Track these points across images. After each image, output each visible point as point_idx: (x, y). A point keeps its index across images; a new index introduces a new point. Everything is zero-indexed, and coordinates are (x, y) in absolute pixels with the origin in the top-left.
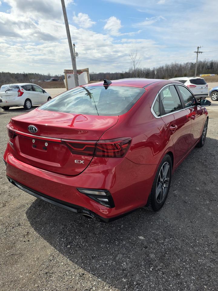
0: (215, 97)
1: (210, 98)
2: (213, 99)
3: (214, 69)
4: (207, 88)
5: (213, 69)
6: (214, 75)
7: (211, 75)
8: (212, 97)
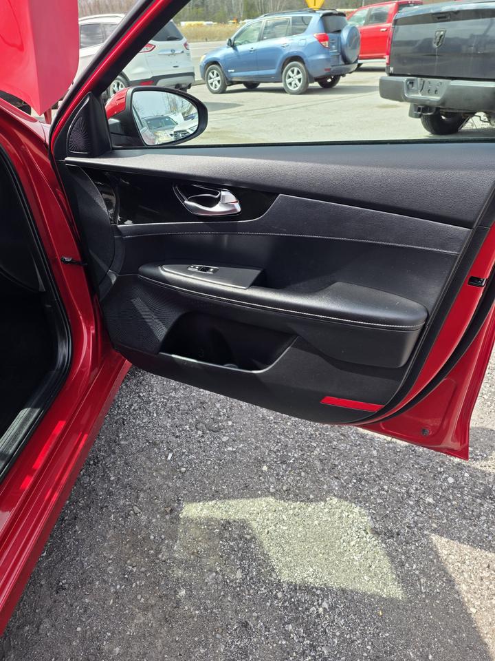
0: (217, 83)
1: (205, 86)
2: (213, 88)
3: (209, 8)
4: (188, 54)
5: (207, 6)
6: (211, 22)
7: (205, 23)
8: (210, 81)
